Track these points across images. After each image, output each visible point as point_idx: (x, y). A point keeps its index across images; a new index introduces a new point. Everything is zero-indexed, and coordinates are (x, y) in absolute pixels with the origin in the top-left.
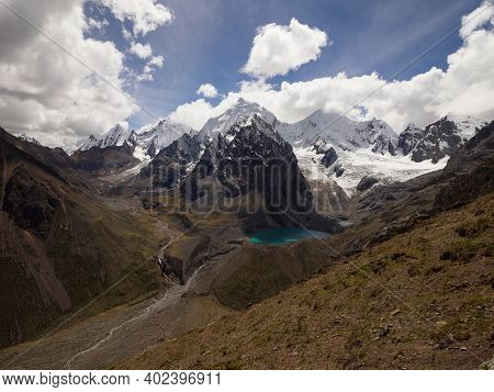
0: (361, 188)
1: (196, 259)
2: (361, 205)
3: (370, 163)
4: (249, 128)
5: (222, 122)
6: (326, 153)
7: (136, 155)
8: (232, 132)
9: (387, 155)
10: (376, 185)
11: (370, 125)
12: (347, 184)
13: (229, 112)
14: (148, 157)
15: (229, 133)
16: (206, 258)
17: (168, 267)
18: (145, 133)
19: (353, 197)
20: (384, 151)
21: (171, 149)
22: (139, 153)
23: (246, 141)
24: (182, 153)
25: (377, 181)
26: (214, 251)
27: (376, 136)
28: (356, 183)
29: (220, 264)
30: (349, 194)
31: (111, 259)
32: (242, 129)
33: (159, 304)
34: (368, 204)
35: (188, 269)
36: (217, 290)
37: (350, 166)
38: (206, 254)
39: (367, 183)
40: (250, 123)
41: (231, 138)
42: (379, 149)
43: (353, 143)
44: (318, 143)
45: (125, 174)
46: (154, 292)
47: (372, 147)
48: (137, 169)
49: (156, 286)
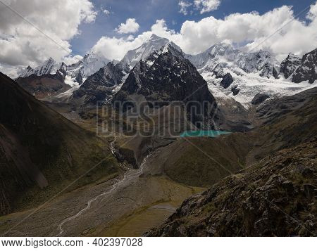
0: (255, 102)
1: (144, 150)
2: (259, 114)
3: (260, 84)
4: (166, 54)
5: (138, 53)
6: (224, 77)
7: (67, 82)
8: (151, 58)
9: (272, 78)
10: (268, 99)
11: (258, 56)
12: (244, 100)
13: (144, 45)
14: (77, 83)
15: (149, 59)
16: (151, 150)
17: (121, 156)
18: (73, 65)
19: (250, 109)
20: (269, 75)
21: (98, 76)
22: (69, 81)
23: (165, 64)
24: (107, 77)
25: (268, 97)
26: (156, 145)
27: (263, 64)
28: (250, 99)
29: (165, 153)
30: (246, 107)
31: (74, 148)
32: (160, 56)
33: (122, 182)
34: (265, 113)
35: (139, 157)
36: (169, 172)
37: (244, 86)
38: (151, 146)
39: (260, 98)
40: (167, 51)
41: (151, 63)
42: (265, 74)
43: (244, 69)
44: (216, 70)
45: (60, 96)
46: (115, 174)
47: (260, 72)
48: (69, 93)
49: (115, 170)
